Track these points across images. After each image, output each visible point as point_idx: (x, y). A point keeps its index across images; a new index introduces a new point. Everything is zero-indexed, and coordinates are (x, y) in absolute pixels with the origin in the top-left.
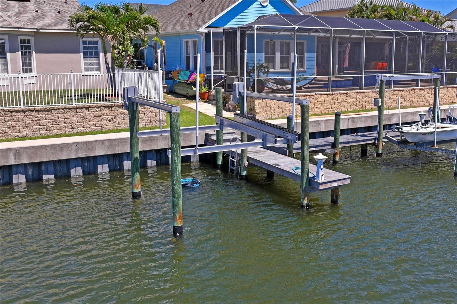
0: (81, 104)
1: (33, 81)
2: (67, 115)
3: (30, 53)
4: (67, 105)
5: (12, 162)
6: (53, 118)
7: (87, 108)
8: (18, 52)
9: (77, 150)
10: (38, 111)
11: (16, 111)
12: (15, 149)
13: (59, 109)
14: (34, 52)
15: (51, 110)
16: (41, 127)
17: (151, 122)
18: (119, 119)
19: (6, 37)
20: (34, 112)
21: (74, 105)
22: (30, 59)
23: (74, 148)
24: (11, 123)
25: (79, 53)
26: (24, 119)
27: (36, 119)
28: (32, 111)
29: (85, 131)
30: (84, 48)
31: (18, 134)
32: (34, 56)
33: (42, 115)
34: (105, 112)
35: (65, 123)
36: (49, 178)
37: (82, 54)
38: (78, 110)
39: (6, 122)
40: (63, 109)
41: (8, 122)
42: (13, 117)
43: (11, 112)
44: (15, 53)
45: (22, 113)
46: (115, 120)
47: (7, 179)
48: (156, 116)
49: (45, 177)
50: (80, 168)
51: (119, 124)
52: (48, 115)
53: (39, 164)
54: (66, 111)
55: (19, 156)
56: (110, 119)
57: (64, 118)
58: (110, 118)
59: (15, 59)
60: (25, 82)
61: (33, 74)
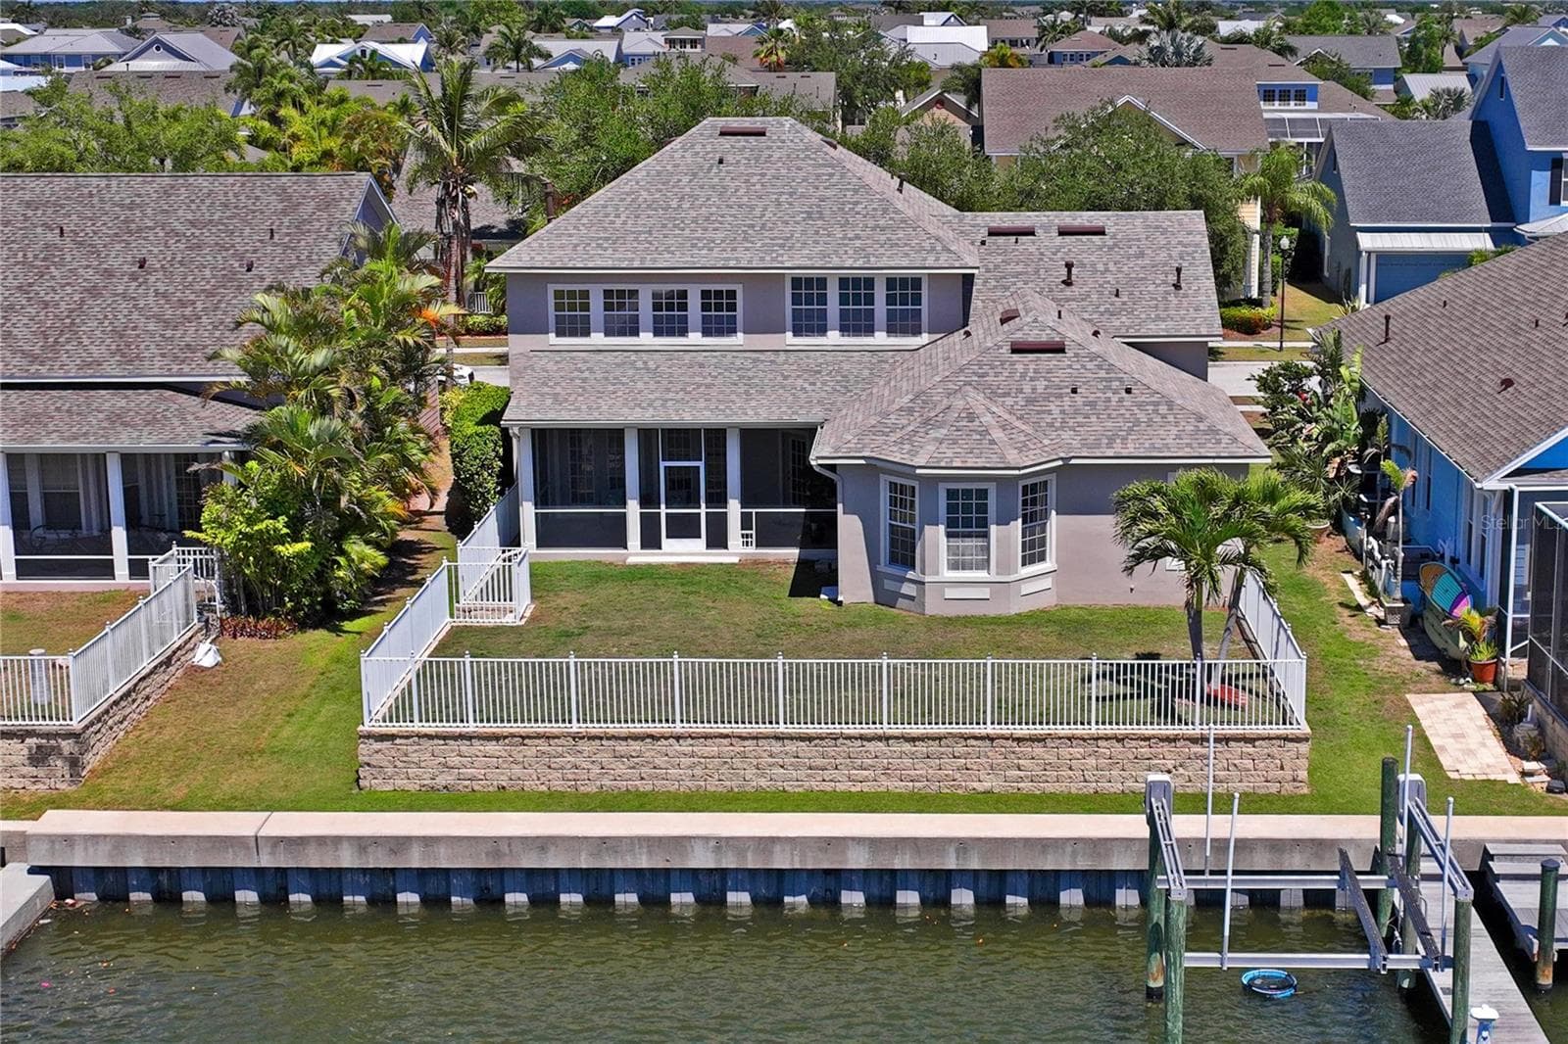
0: (1108, 730)
1: (1047, 583)
2: (1077, 751)
3: (1045, 516)
4: (1079, 730)
5: (951, 864)
6: (1046, 756)
7: (1120, 740)
8: (1016, 519)
9: (1074, 854)
10: (1019, 740)
11: (976, 738)
12: (959, 839)
13: (1060, 738)
14: (1054, 513)
15: (1044, 740)
16: (1022, 774)
17: (1267, 781)
18: (1190, 768)
20: (1010, 742)
21: (1093, 731)
22: (1043, 528)
23: (1069, 849)
24: (964, 761)
26: (989, 754)
27: (1013, 756)
28: (1007, 739)
29: (1112, 790)
31: (976, 785)
32: (1054, 523)
33: (1026, 749)
34: (1160, 750)
35: (1070, 769)
36: (1017, 902)
38: (1100, 743)
39: (955, 757)
40: (1069, 739)
41: (959, 758)
42: (970, 749)
43: (966, 739)
44: (1008, 524)
45: (988, 742)
46: (1181, 770)
47: (941, 892)
48: (1282, 768)
49: (1010, 899)
50: (1080, 891)
51: (1190, 781)
52: (1038, 750)
53: (1002, 874)
54: (1075, 742)
55: (965, 853)
56: (1171, 767)
57: (1069, 757)
58: (1170, 764)
59: (1007, 536)
60: (1026, 588)
61: (1048, 565)
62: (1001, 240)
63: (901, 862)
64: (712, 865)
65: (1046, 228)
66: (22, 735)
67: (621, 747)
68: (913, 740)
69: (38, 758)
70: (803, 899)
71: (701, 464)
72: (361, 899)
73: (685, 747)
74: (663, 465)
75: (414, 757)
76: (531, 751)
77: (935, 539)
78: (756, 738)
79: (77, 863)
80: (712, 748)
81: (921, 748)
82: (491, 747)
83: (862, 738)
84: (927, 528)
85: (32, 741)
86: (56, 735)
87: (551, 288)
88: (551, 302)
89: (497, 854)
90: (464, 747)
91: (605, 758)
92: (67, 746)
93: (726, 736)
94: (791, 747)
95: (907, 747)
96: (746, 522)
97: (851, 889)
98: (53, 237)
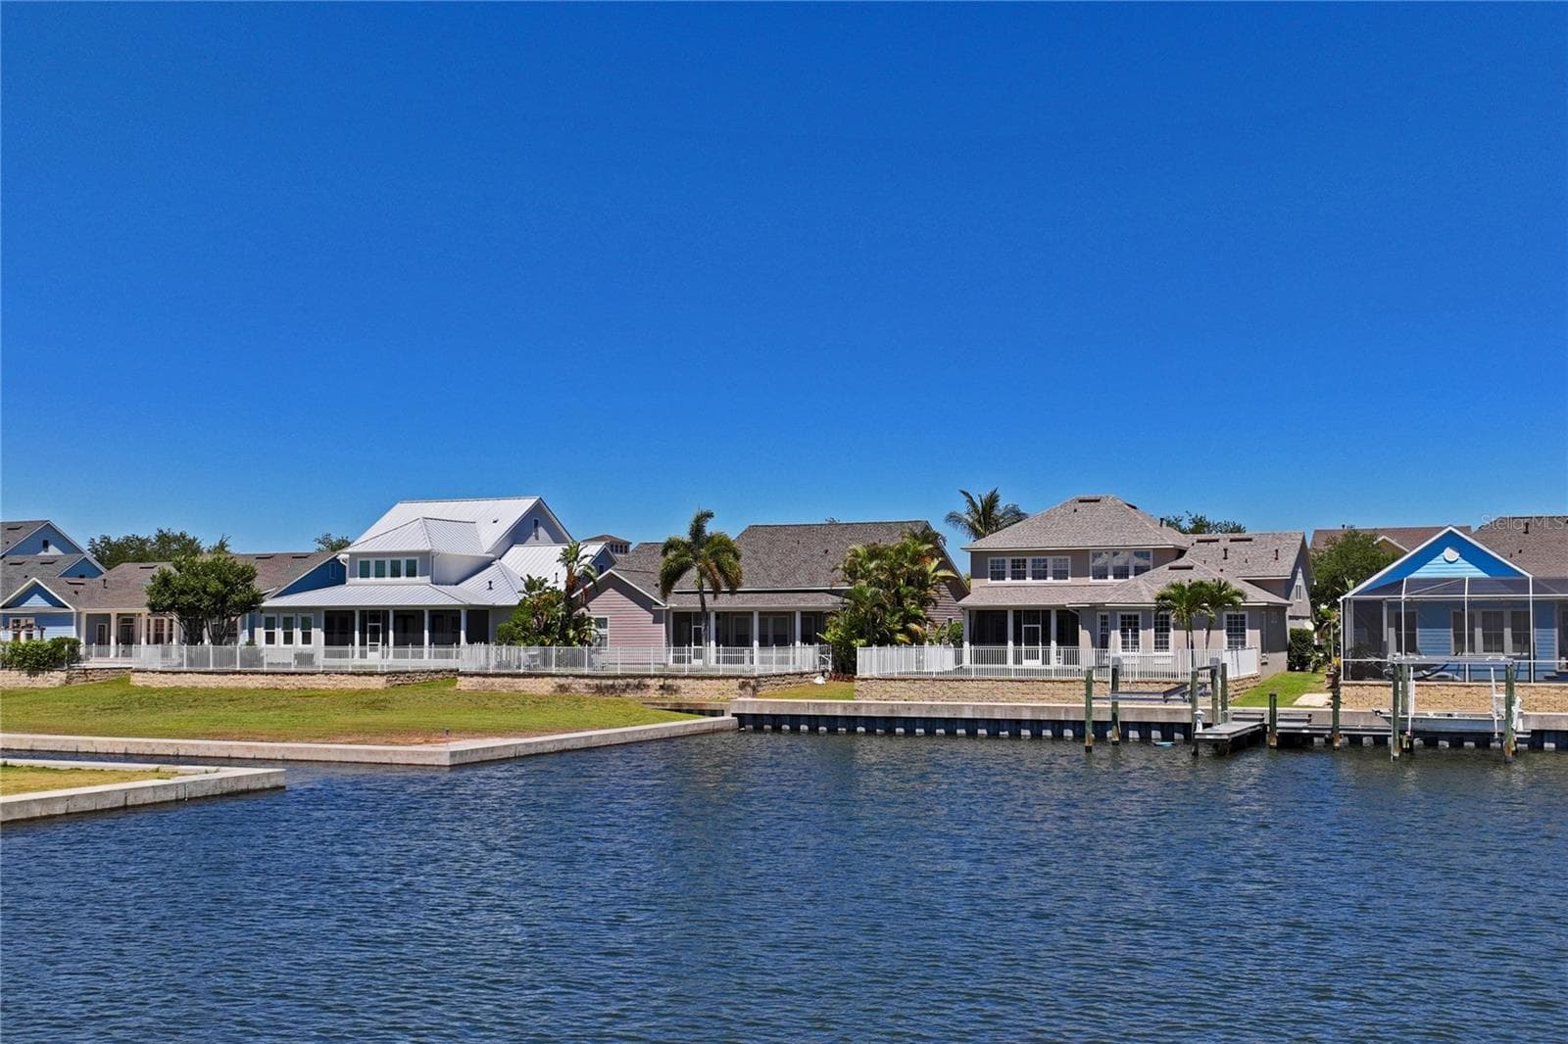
1: (1169, 661)
3: (1168, 630)
8: (1151, 628)
14: (1173, 629)
19: (1140, 614)
22: (1167, 636)
25: (1222, 629)
30: (1229, 623)
32: (1172, 633)
37: (1224, 631)
44: (1149, 629)
59: (1147, 635)
60: (1156, 661)
61: (1170, 653)
62: (1201, 544)
63: (1043, 717)
64: (971, 717)
65: (1225, 539)
66: (738, 677)
67: (951, 684)
68: (1063, 682)
69: (742, 686)
70: (1007, 733)
71: (1040, 626)
72: (844, 729)
73: (975, 684)
74: (1023, 626)
75: (874, 688)
76: (917, 686)
77: (1116, 636)
78: (1002, 681)
79: (747, 712)
80: (986, 685)
81: (1067, 686)
82: (903, 684)
83: (1043, 681)
84: (1112, 632)
85: (741, 680)
86: (749, 678)
87: (989, 559)
88: (989, 564)
89: (892, 711)
90: (892, 683)
91: (944, 688)
92: (752, 682)
93: (990, 680)
94: (1016, 684)
95: (1061, 685)
96: (1058, 653)
97: (1025, 729)
98: (795, 545)
